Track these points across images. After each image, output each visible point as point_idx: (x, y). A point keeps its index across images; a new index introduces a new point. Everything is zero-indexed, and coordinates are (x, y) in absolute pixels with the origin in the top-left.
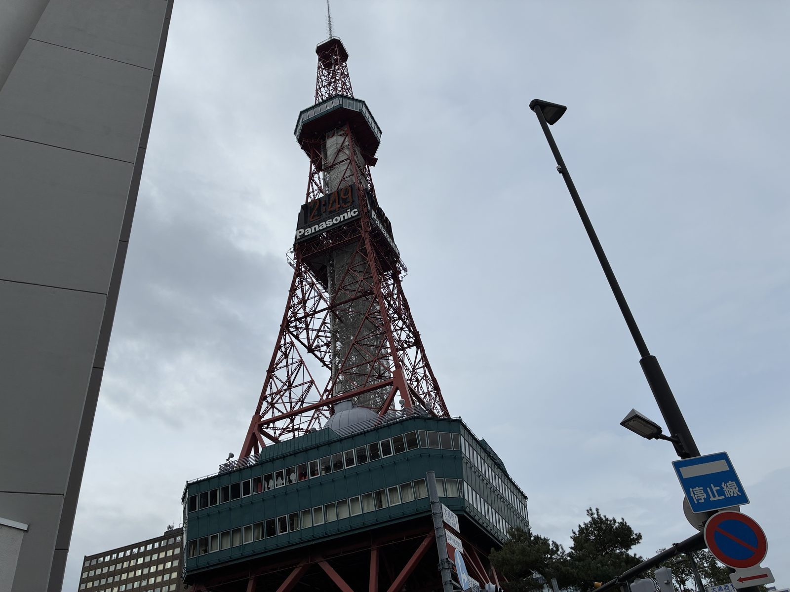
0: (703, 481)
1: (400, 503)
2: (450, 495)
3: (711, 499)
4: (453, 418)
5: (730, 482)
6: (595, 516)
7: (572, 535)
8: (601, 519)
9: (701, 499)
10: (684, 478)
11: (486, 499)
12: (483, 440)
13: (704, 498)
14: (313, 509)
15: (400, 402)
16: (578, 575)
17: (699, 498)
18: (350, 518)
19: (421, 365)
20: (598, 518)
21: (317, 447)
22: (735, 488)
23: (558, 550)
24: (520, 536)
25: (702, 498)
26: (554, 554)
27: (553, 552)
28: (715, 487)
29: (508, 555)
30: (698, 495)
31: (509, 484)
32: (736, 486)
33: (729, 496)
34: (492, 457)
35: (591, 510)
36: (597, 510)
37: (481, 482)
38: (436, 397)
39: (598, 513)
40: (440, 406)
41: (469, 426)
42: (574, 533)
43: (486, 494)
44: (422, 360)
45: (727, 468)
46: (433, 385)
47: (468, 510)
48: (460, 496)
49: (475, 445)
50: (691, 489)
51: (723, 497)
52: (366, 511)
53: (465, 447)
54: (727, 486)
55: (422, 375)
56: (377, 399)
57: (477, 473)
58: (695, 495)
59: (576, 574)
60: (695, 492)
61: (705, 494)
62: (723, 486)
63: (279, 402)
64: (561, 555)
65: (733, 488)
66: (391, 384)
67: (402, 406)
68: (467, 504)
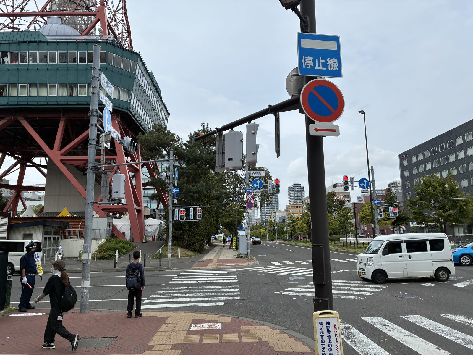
0: (315, 53)
1: (86, 95)
2: (122, 99)
3: (316, 68)
4: (135, 51)
5: (334, 59)
6: (205, 127)
7: (190, 135)
8: (208, 129)
9: (308, 66)
10: (302, 47)
11: (144, 108)
12: (152, 72)
13: (311, 66)
14: (19, 85)
15: (99, 30)
16: (186, 155)
17: (307, 65)
18: (48, 97)
19: (121, 12)
20: (206, 129)
21: (29, 43)
22: (336, 65)
23: (179, 140)
24: (159, 129)
25: (310, 65)
26: (176, 142)
27: (176, 141)
28: (322, 60)
29: (149, 137)
30: (307, 63)
31: (161, 103)
32: (337, 63)
33: (330, 69)
34: (155, 84)
35: (204, 124)
36: (207, 125)
37: (144, 97)
38: (127, 38)
39: (207, 126)
40: (129, 45)
41: (144, 60)
42: (191, 134)
43: (145, 104)
44: (123, 8)
45: (335, 49)
46: (126, 29)
47: (131, 110)
48: (128, 101)
49: (145, 74)
50: (304, 57)
51: (325, 69)
52: (60, 95)
53: (138, 72)
54: (331, 62)
55: (120, 19)
56: (83, 25)
57: (142, 90)
58: (305, 61)
59: (185, 154)
60: (306, 60)
61: (312, 63)
62: (328, 60)
63: (2, 3)
64: (180, 143)
65: (335, 64)
66: (95, 15)
67: (100, 33)
68: (131, 107)
